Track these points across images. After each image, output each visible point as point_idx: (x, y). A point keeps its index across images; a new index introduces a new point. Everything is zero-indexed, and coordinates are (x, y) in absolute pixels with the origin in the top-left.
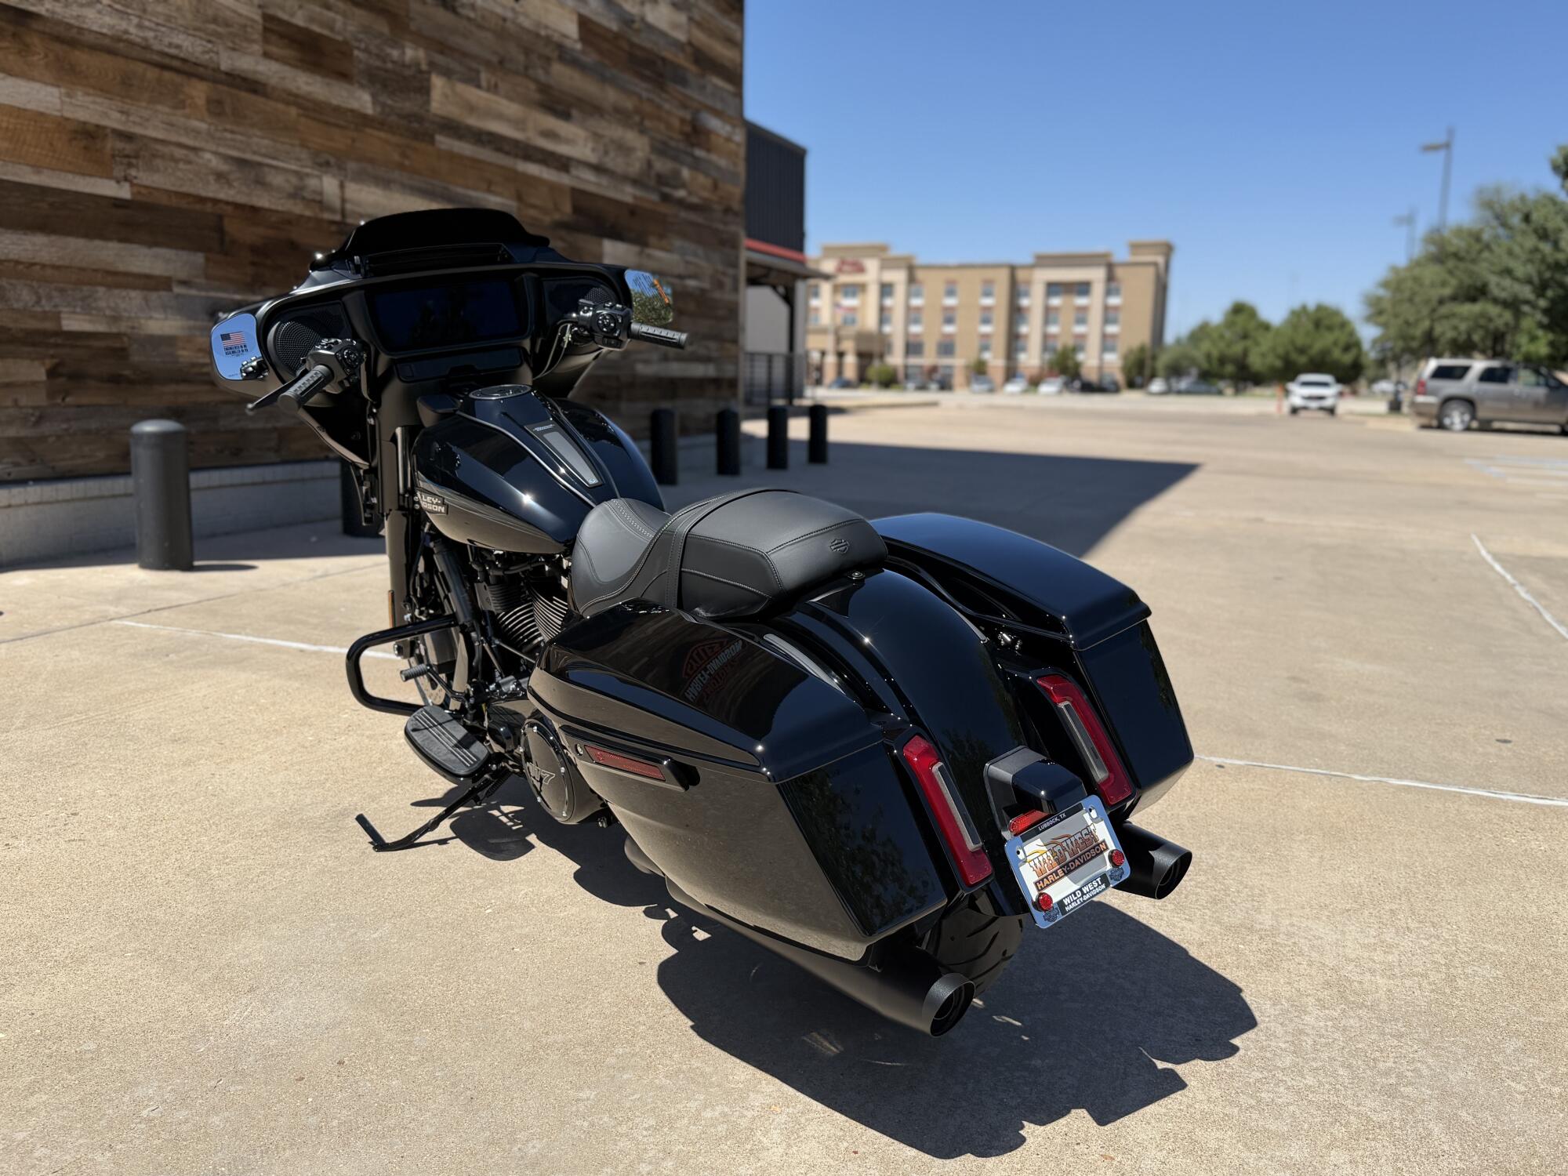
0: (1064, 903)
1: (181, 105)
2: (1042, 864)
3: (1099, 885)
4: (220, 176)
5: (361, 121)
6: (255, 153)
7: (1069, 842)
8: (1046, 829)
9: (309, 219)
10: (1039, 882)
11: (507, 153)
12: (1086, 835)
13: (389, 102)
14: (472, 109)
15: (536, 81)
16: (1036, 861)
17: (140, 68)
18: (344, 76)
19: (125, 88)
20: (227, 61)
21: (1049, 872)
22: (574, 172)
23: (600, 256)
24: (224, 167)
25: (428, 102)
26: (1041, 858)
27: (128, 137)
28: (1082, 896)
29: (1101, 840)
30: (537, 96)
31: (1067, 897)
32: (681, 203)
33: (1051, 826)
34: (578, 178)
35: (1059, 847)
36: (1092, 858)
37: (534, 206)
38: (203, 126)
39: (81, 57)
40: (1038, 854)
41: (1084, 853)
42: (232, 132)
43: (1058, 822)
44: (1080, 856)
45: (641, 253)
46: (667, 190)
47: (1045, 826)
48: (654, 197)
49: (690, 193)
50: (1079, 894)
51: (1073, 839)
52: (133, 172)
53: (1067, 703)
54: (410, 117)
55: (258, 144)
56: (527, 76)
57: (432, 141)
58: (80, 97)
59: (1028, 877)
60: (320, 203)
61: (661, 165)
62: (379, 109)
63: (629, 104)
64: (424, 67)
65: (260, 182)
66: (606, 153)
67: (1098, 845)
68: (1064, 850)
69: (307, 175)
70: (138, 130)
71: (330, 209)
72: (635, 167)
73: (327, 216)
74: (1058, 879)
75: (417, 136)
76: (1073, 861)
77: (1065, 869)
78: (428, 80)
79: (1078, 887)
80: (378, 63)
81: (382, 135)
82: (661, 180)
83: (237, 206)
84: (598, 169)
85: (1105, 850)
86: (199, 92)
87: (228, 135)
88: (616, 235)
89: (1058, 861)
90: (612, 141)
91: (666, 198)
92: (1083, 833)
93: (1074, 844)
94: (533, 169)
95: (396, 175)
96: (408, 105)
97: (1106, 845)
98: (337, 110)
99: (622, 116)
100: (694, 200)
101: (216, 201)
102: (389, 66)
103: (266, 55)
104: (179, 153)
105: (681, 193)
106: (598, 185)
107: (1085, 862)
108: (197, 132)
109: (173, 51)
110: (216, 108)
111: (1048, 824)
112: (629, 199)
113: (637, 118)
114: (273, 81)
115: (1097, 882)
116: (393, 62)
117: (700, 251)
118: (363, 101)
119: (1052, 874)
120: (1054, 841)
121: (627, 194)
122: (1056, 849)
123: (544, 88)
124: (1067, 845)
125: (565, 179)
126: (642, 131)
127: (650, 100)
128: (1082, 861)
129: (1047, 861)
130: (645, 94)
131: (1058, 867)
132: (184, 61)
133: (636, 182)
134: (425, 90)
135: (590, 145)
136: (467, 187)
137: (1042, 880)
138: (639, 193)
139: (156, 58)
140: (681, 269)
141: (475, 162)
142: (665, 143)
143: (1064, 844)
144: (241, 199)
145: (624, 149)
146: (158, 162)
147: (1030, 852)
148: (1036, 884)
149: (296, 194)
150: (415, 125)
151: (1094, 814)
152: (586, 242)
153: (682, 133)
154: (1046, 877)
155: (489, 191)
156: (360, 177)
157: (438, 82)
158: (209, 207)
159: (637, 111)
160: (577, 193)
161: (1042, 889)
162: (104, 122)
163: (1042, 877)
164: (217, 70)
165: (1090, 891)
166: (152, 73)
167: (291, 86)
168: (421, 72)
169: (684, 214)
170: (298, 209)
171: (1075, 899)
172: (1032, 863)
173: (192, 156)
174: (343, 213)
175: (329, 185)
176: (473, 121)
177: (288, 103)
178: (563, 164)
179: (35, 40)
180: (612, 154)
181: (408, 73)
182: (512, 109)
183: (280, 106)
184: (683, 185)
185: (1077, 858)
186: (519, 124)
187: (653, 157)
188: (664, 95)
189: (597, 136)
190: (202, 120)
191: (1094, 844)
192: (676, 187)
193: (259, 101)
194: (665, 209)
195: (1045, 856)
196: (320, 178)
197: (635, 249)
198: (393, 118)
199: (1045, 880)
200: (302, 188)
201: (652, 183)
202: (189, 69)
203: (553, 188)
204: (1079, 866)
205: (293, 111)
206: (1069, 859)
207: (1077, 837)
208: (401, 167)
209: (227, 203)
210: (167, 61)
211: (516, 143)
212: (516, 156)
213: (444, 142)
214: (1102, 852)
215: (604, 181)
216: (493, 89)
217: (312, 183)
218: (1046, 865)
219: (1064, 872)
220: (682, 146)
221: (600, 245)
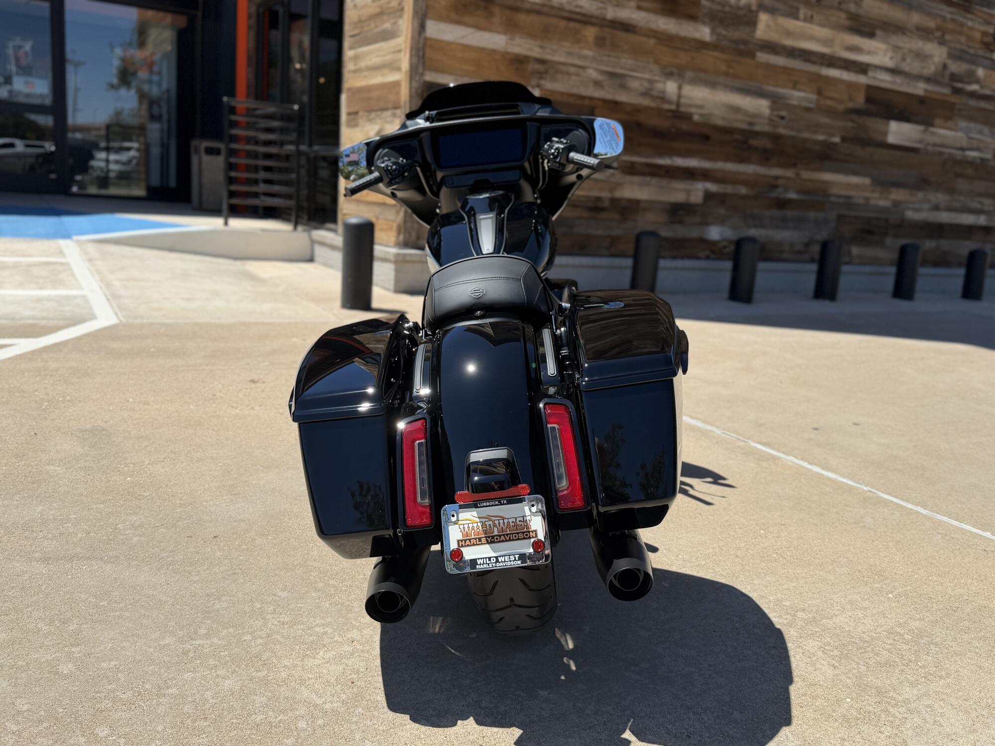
0: (477, 562)
1: (578, 41)
2: (471, 529)
3: (515, 560)
4: (597, 84)
5: (701, 45)
6: (622, 68)
7: (501, 522)
8: (484, 507)
9: (652, 109)
10: (462, 541)
11: (814, 63)
12: (520, 521)
13: (724, 32)
14: (788, 34)
15: (848, 12)
16: (466, 526)
17: (555, 21)
18: (692, 18)
19: (545, 34)
20: (611, 13)
21: (473, 537)
22: (871, 74)
23: (885, 134)
24: (600, 77)
25: (754, 31)
26: (471, 526)
27: (542, 62)
28: (496, 563)
29: (533, 528)
30: (847, 23)
31: (481, 559)
32: (973, 95)
33: (489, 506)
34: (875, 78)
35: (491, 523)
36: (518, 539)
37: (832, 99)
38: (589, 53)
39: (522, 18)
40: (470, 522)
41: (512, 534)
42: (609, 56)
43: (497, 505)
44: (507, 535)
45: (925, 131)
46: (960, 85)
47: (485, 504)
48: (946, 91)
49: (982, 87)
50: (493, 560)
51: (506, 521)
52: (543, 82)
53: (556, 426)
54: (737, 42)
55: (625, 63)
56: (840, 9)
57: (753, 56)
58: (518, 40)
59: (454, 535)
60: (663, 98)
61: (956, 67)
62: (715, 37)
63: (932, 24)
64: (754, 8)
65: (623, 87)
66: (904, 59)
67: (529, 532)
68: (495, 525)
69: (656, 81)
70: (548, 57)
71: (669, 102)
72: (930, 69)
73: (666, 106)
74: (479, 544)
75: (741, 53)
76: (500, 536)
77: (489, 540)
78: (756, 17)
79: (495, 555)
80: (719, 8)
81: (715, 54)
82: (954, 77)
83: (605, 101)
84: (893, 71)
85: (533, 537)
86: (590, 33)
87: (605, 58)
88: (902, 117)
89: (485, 532)
90: (911, 51)
91: (957, 91)
92: (518, 519)
93: (506, 525)
94: (834, 73)
95: (722, 79)
96: (738, 34)
97: (536, 534)
98: (685, 40)
99: (924, 33)
100: (987, 92)
101: (591, 98)
102: (727, 9)
103: (639, 8)
104: (572, 70)
105: (975, 87)
106: (893, 83)
107: (510, 540)
108: (585, 57)
109: (578, 10)
110: (600, 42)
111: (488, 504)
112: (921, 92)
113: (938, 34)
114: (642, 23)
115: (515, 558)
116: (731, 6)
117: (986, 130)
118: (704, 33)
119: (476, 539)
120: (488, 518)
121: (920, 89)
122: (487, 523)
123: (853, 17)
124: (499, 523)
125: (862, 79)
126: (942, 42)
127: (953, 20)
128: (508, 539)
129: (475, 529)
130: (949, 16)
131: (484, 536)
132: (584, 15)
133: (928, 80)
134: (752, 22)
135: (889, 54)
136: (778, 86)
137: (465, 541)
138: (930, 87)
139: (567, 15)
140: (964, 144)
141: (786, 70)
142: (963, 51)
143: (497, 522)
144: (609, 97)
145: (921, 56)
146: (559, 76)
147: (464, 518)
148: (458, 541)
149: (646, 94)
150: (742, 47)
151: (534, 509)
152: (874, 124)
153: (982, 42)
154: (470, 540)
155: (794, 87)
156: (694, 82)
157: (764, 18)
158: (587, 102)
159: (938, 28)
160: (869, 88)
161: (462, 546)
162: (529, 53)
163: (464, 538)
164: (604, 19)
165: (505, 561)
166: (562, 24)
167: (653, 26)
168: (751, 11)
169: (973, 103)
170: (646, 102)
171: (488, 562)
172: (462, 527)
173: (581, 71)
174: (678, 104)
175: (671, 87)
176: (789, 42)
177: (648, 36)
178: (863, 69)
179: (496, 10)
180: (909, 61)
181: (741, 13)
182: (824, 32)
183: (644, 39)
184: (977, 81)
185: (504, 535)
186: (826, 42)
187: (949, 62)
188: (969, 16)
189: (896, 48)
190: (590, 49)
191: (525, 530)
192: (969, 83)
193: (631, 37)
194: (954, 99)
195: (475, 525)
196: (664, 83)
197: (921, 128)
198: (725, 43)
199: (468, 541)
200: (651, 89)
201: (946, 80)
202: (585, 19)
203: (850, 85)
204: (503, 541)
205: (652, 42)
206: (496, 533)
207: (510, 521)
208: (727, 74)
209: (599, 99)
210: (573, 16)
211: (822, 56)
212: (822, 64)
213: (763, 57)
214: (530, 538)
215: (898, 80)
216: (809, 19)
217: (659, 86)
218: (473, 531)
219: (487, 540)
220: (981, 52)
221: (888, 125)
